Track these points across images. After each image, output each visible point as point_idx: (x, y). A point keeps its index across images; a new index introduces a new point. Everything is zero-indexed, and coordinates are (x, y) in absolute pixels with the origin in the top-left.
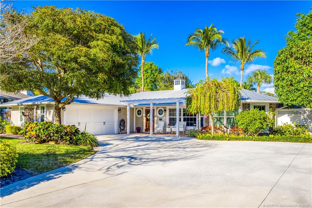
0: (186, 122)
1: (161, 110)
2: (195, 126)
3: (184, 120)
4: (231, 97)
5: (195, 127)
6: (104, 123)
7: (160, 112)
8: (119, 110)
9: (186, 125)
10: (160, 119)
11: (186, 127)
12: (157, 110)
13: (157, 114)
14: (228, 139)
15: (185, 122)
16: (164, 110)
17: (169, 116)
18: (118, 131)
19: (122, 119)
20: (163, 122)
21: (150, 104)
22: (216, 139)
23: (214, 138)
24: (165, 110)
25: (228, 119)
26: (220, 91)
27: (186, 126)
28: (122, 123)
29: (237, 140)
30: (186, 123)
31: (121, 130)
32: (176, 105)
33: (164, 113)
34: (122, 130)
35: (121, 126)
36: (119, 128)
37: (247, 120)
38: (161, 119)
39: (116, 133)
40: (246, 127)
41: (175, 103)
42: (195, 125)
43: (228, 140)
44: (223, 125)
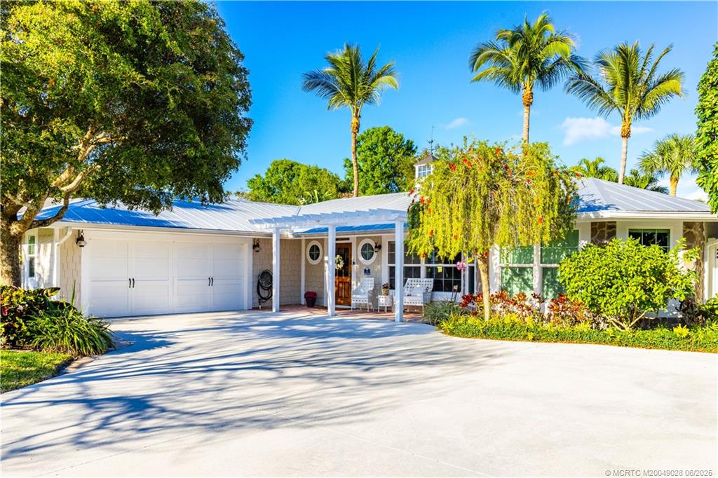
0: (432, 279)
1: (369, 244)
2: (455, 290)
3: (429, 275)
4: (538, 201)
5: (454, 293)
6: (211, 280)
7: (368, 252)
8: (256, 245)
9: (432, 287)
10: (365, 271)
11: (432, 295)
12: (358, 245)
13: (357, 255)
14: (530, 336)
15: (430, 279)
16: (376, 247)
17: (389, 263)
18: (251, 302)
19: (264, 269)
20: (373, 279)
21: (326, 230)
22: (494, 337)
23: (487, 333)
24: (379, 247)
25: (545, 271)
26: (504, 184)
27: (433, 290)
28: (263, 279)
29: (562, 340)
30: (432, 283)
31: (262, 299)
32: (394, 232)
33: (375, 254)
34: (264, 299)
35: (261, 290)
36: (256, 293)
37: (596, 277)
38: (369, 271)
39: (246, 307)
40: (593, 299)
41: (393, 226)
42: (455, 287)
43: (534, 339)
44: (532, 288)
